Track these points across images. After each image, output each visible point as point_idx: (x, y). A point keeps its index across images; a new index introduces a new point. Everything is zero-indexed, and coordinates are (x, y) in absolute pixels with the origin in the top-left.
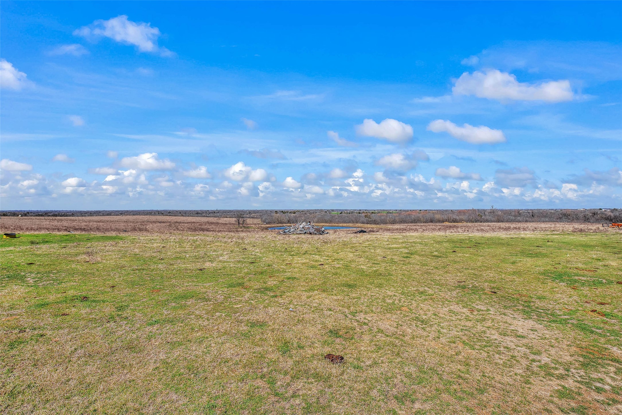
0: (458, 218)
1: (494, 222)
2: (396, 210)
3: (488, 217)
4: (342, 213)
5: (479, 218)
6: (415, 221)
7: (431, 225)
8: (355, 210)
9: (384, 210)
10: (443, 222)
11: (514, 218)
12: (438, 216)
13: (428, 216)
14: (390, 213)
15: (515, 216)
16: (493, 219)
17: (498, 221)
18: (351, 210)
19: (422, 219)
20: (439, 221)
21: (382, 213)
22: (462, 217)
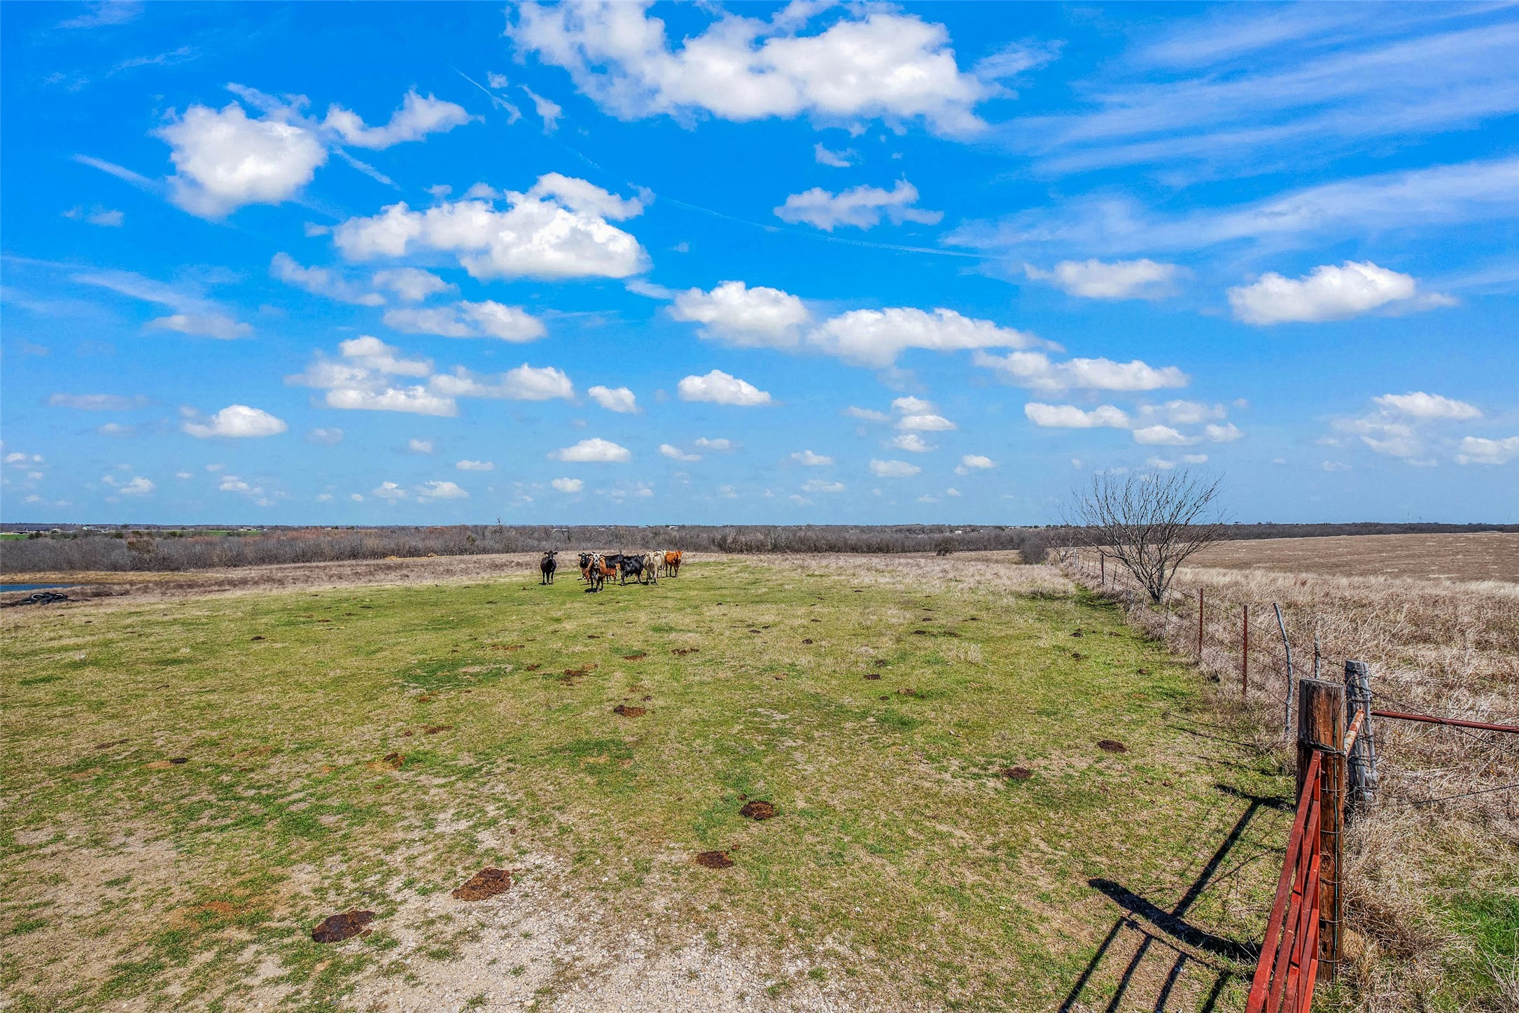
0: (420, 545)
1: (498, 552)
2: (262, 527)
3: (488, 543)
4: (38, 535)
5: (468, 546)
6: (303, 557)
7: (347, 566)
8: (103, 527)
9: (218, 528)
10: (384, 555)
11: (536, 543)
12: (371, 543)
13: (347, 543)
14: (239, 535)
15: (539, 540)
16: (497, 546)
17: (507, 550)
18: (83, 526)
19: (327, 550)
20: (375, 554)
21: (207, 534)
22: (431, 543)
